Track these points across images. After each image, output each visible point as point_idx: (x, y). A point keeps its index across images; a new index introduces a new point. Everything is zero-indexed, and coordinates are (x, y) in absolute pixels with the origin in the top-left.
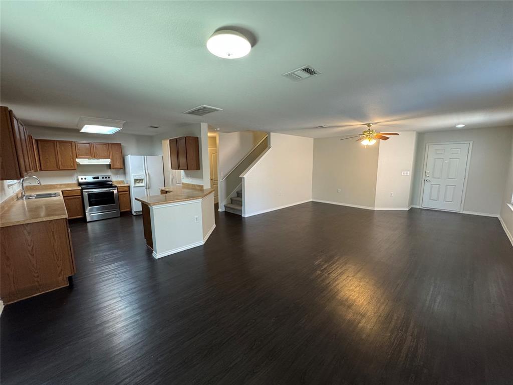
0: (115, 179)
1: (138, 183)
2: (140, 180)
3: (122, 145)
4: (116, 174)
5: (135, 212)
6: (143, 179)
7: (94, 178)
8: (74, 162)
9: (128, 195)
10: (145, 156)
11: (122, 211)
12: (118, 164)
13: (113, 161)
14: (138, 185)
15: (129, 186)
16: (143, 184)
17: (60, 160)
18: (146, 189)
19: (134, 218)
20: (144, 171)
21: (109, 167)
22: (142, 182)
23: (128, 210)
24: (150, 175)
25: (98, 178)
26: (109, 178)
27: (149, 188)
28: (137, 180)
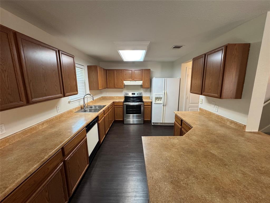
0: (145, 95)
1: (158, 100)
2: (160, 98)
3: (151, 70)
4: (146, 91)
5: (153, 123)
6: (162, 98)
7: (133, 94)
8: (123, 83)
9: (150, 108)
10: (166, 79)
11: (145, 119)
12: (147, 85)
13: (144, 83)
14: (157, 102)
15: (151, 102)
16: (161, 102)
17: (116, 82)
18: (163, 106)
19: (152, 127)
20: (164, 91)
21: (141, 86)
22: (161, 100)
23: (149, 119)
24: (167, 94)
25: (134, 94)
26: (141, 94)
27: (165, 106)
28: (157, 98)
